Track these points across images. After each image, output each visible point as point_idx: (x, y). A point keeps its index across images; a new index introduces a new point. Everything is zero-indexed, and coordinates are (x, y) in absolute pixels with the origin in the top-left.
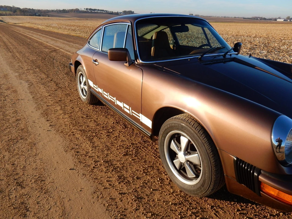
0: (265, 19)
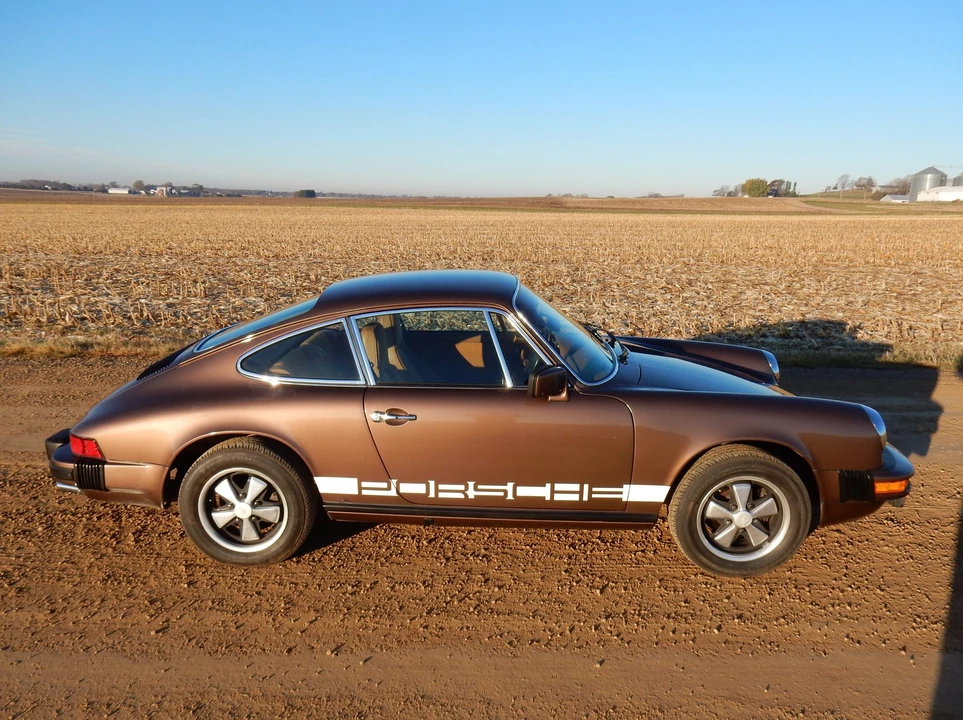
0: (68, 187)
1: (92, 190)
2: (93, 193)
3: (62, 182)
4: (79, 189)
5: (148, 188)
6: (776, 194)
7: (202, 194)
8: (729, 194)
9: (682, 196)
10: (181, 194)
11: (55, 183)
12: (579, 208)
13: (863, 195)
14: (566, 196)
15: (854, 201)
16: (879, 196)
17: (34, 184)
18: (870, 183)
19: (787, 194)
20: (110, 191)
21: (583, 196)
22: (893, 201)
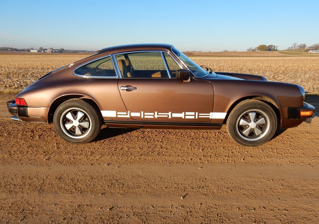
0: (16, 50)
1: (24, 51)
2: (25, 52)
3: (14, 48)
4: (20, 50)
5: (44, 50)
6: (270, 50)
7: (63, 52)
8: (253, 50)
9: (236, 51)
10: (56, 52)
11: (12, 48)
12: (198, 55)
13: (302, 50)
14: (194, 51)
15: (298, 52)
16: (308, 50)
17: (4, 49)
18: (304, 46)
19: (274, 50)
20: (31, 51)
21: (200, 52)
22: (313, 52)
